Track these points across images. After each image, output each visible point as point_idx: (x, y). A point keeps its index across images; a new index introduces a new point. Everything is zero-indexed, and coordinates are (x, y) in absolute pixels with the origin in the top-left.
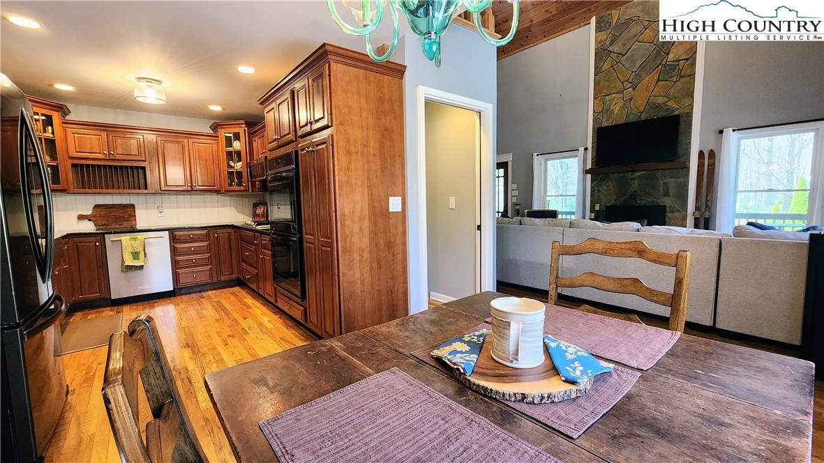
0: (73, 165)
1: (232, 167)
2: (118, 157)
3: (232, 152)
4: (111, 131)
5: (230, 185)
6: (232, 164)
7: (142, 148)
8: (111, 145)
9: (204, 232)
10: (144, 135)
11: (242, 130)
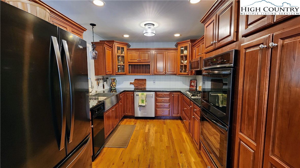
0: (129, 65)
1: (182, 63)
2: (142, 61)
3: (183, 56)
4: (140, 51)
5: (181, 72)
6: (183, 62)
7: (149, 57)
8: (140, 57)
9: (168, 93)
10: (151, 52)
11: (188, 44)
